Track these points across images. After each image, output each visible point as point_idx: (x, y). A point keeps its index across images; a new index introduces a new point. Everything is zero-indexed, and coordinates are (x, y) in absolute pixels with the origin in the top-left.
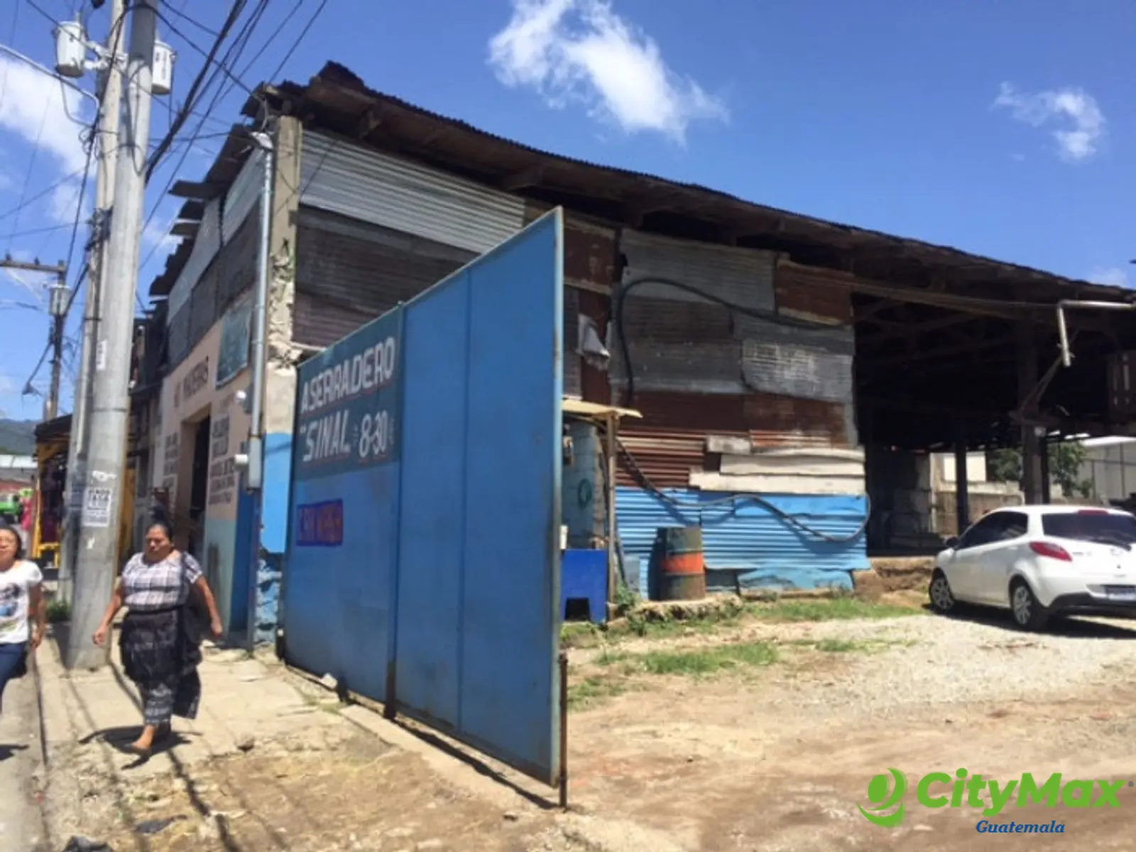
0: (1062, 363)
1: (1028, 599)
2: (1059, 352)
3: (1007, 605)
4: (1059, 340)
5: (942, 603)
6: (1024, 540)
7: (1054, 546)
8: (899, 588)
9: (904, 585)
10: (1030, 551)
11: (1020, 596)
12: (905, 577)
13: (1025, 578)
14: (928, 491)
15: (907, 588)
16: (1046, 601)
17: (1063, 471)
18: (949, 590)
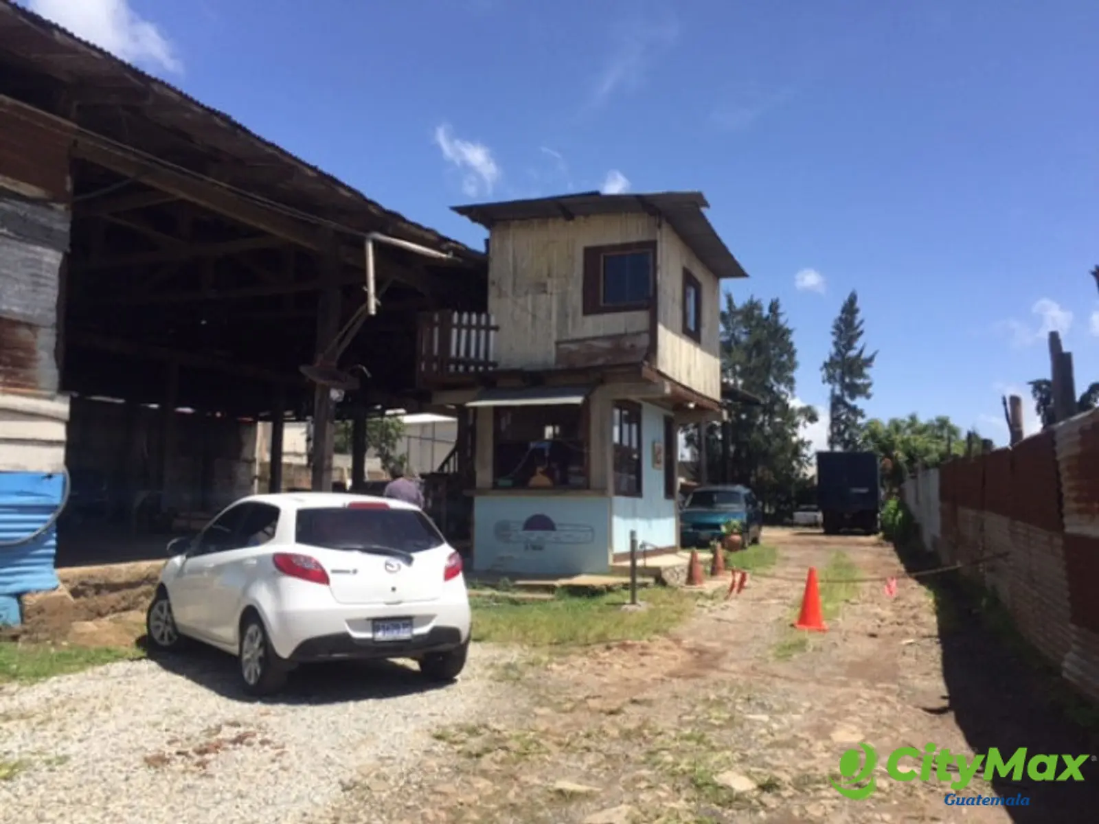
0: (367, 309)
1: (261, 645)
2: (364, 298)
3: (235, 649)
4: (365, 283)
5: (162, 636)
6: (267, 549)
7: (308, 559)
8: (115, 610)
9: (124, 604)
10: (273, 568)
11: (252, 640)
12: (124, 592)
13: (260, 612)
14: (254, 460)
15: (126, 609)
16: (284, 650)
17: (383, 445)
18: (172, 618)
